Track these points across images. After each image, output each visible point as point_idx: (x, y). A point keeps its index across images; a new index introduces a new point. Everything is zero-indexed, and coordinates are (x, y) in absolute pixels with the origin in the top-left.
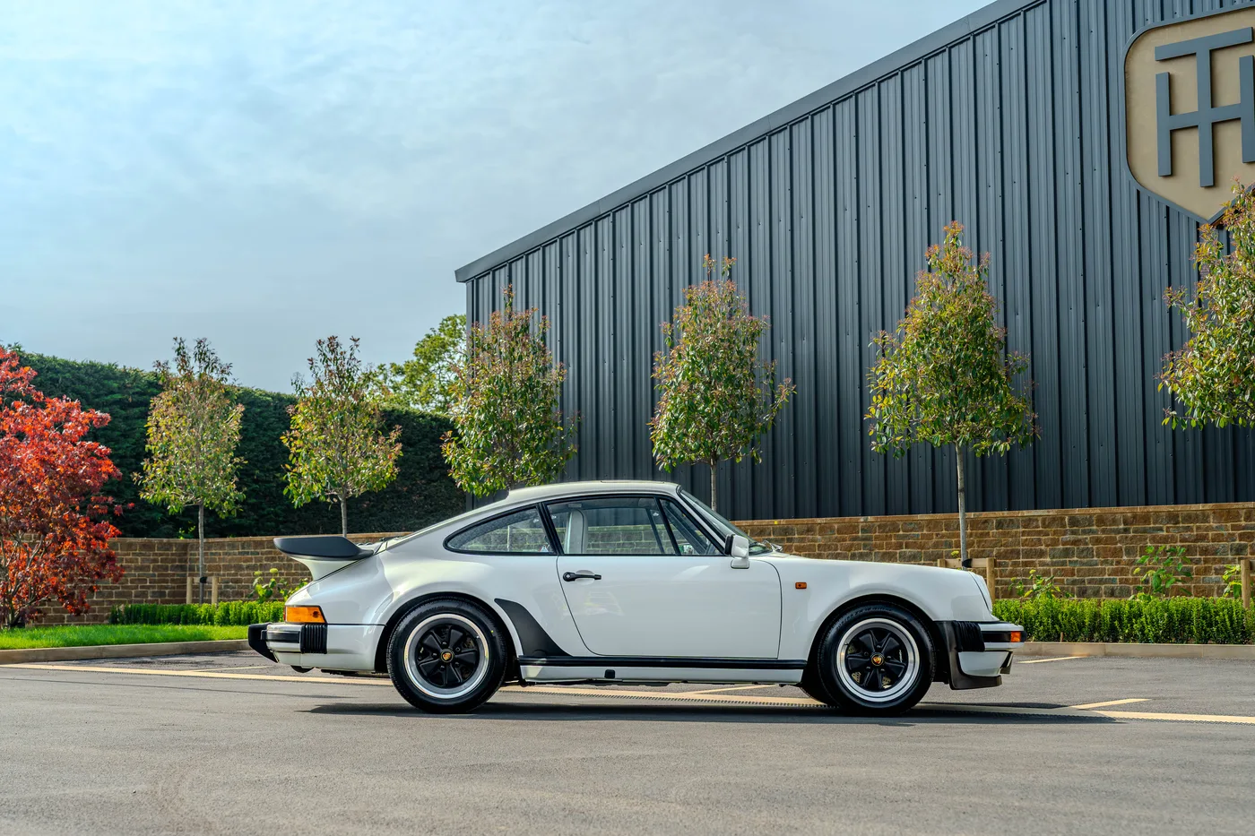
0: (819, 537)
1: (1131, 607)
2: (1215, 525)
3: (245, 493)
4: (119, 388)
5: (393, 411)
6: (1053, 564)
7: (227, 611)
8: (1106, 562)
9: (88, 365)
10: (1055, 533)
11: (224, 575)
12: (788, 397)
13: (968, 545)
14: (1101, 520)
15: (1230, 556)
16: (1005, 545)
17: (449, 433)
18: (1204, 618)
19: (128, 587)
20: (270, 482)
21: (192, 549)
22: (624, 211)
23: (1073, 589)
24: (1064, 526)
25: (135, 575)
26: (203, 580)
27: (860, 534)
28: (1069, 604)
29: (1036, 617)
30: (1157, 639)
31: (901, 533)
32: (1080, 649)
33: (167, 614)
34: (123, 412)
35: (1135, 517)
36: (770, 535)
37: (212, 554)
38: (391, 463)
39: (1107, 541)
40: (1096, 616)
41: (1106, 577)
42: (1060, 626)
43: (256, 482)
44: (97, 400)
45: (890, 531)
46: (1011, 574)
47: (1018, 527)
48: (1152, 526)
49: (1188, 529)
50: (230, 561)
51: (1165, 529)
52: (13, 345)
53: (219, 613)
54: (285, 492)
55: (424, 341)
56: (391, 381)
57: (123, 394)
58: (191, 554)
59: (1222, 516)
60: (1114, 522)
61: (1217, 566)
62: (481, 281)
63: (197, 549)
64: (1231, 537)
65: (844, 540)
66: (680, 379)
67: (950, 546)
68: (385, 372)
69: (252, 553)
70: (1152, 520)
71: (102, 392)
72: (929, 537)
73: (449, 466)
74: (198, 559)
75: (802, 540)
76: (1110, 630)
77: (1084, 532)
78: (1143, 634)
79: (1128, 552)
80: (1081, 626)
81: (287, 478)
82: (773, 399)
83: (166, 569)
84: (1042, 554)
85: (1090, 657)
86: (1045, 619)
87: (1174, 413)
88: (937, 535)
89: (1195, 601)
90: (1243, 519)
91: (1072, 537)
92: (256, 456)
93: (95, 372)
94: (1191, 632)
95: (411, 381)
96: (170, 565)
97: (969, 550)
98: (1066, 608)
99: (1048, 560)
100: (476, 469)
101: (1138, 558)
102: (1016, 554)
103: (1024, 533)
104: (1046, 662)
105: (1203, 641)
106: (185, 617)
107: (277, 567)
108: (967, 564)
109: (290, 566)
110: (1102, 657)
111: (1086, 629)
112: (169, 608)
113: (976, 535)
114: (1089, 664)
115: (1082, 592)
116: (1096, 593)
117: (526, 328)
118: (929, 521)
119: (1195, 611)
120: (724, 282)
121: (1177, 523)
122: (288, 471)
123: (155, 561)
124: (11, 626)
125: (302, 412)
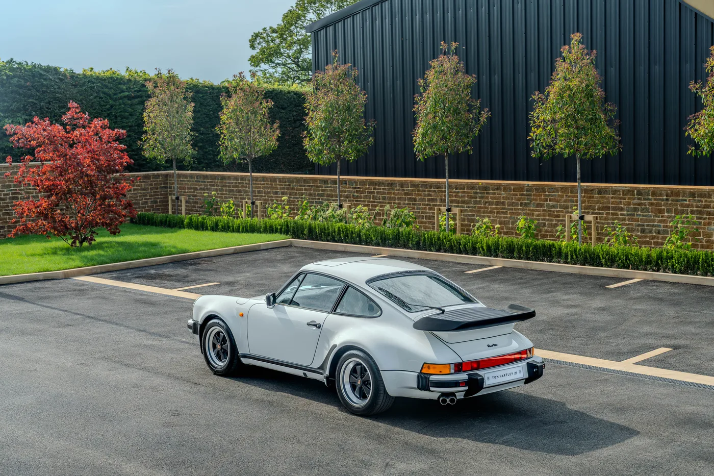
0: (503, 193)
1: (667, 253)
3: (197, 151)
4: (127, 89)
6: (628, 215)
7: (191, 220)
8: (656, 216)
9: (109, 77)
11: (188, 192)
12: (486, 119)
13: (583, 202)
14: (654, 193)
16: (602, 203)
17: (306, 132)
18: (706, 262)
19: (137, 200)
20: (209, 134)
21: (170, 176)
23: (638, 229)
24: (635, 196)
25: (141, 193)
26: (177, 198)
27: (525, 193)
28: (634, 249)
29: (617, 254)
30: (681, 273)
31: (547, 193)
32: (639, 276)
33: (159, 219)
34: (130, 102)
35: (672, 192)
36: (477, 190)
37: (181, 181)
38: (274, 140)
39: (657, 205)
40: (649, 256)
41: (656, 223)
42: (630, 261)
43: (202, 134)
44: (115, 96)
45: (541, 192)
46: (606, 219)
47: (610, 194)
48: (681, 198)
49: (701, 201)
50: (191, 184)
51: (688, 200)
52: (69, 70)
53: (187, 221)
54: (219, 157)
55: (287, 13)
56: (270, 37)
57: (129, 92)
58: (170, 180)
60: (661, 195)
62: (319, 32)
63: (173, 177)
65: (517, 195)
66: (428, 111)
67: (573, 202)
68: (267, 32)
69: (202, 182)
70: (681, 195)
71: (118, 92)
72: (562, 196)
73: (306, 150)
74: (174, 183)
75: (494, 194)
76: (658, 263)
77: (645, 199)
78: (673, 268)
79: (668, 212)
80: (641, 261)
81: (219, 150)
82: (479, 120)
83: (157, 188)
84: (622, 209)
85: (645, 282)
86: (622, 257)
87: (694, 148)
88: (566, 196)
89: (701, 252)
91: (638, 202)
92: (201, 120)
93: (113, 81)
94: (699, 269)
96: (159, 186)
97: (583, 205)
98: (633, 252)
99: (625, 213)
100: (320, 152)
101: (673, 215)
102: (608, 208)
103: (612, 198)
104: (621, 287)
105: (705, 274)
106: (169, 221)
107: (216, 190)
108: (582, 218)
109: (222, 190)
110: (651, 281)
111: (643, 264)
112: (160, 216)
113: (587, 197)
114: (644, 290)
115: (643, 231)
116: (651, 232)
117: (346, 75)
118: (562, 188)
119: (701, 257)
120: (452, 56)
121: (695, 197)
122: (220, 145)
123: (151, 185)
124: (81, 243)
125: (226, 115)
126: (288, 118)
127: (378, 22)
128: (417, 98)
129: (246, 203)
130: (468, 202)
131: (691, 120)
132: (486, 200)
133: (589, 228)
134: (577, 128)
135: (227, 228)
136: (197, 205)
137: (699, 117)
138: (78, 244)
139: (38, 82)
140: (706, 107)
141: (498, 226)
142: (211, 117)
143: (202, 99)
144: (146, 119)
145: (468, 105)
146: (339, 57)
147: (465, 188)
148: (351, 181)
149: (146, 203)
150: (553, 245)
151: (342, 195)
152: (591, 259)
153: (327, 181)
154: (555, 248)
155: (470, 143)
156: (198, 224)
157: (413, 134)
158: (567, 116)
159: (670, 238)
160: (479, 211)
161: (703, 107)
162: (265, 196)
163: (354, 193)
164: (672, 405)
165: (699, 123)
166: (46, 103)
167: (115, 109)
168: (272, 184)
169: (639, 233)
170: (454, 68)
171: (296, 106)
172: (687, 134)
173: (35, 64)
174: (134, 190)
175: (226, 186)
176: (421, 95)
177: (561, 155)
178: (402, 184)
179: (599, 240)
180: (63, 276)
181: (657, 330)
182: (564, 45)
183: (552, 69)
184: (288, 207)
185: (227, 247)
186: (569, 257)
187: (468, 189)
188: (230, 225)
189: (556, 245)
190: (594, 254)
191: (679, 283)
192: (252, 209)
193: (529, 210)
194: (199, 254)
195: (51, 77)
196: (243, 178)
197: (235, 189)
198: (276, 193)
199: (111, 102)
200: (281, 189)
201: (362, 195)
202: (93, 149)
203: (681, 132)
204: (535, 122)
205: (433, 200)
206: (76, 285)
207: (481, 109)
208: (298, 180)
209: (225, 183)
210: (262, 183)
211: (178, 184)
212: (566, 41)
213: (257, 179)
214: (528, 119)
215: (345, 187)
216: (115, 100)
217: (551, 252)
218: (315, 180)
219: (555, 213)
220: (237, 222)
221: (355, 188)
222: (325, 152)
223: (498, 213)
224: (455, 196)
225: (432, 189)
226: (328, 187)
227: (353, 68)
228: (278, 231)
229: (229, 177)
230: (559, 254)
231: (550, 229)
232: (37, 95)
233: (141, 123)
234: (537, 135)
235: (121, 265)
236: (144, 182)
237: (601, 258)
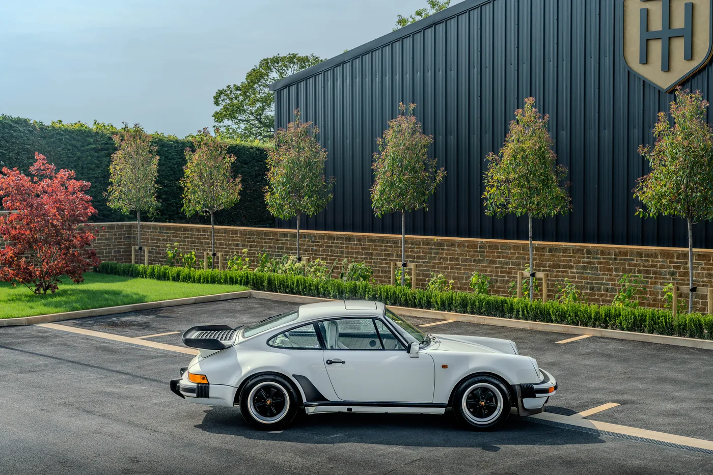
0: (457, 249)
1: (615, 311)
2: (661, 260)
3: (161, 203)
4: (94, 141)
5: (236, 146)
6: (577, 273)
7: (153, 270)
8: (604, 274)
9: (77, 130)
10: (579, 257)
11: (151, 243)
12: (442, 177)
13: (534, 260)
14: (602, 253)
15: (668, 277)
16: (553, 261)
17: (267, 187)
18: (652, 320)
19: (101, 249)
20: (173, 186)
21: (134, 227)
22: (358, 59)
23: (587, 286)
24: (584, 254)
25: (105, 243)
26: (140, 248)
27: (478, 249)
28: (583, 307)
29: (567, 311)
30: (629, 330)
31: (500, 250)
32: (587, 333)
33: (122, 269)
34: (96, 154)
35: (620, 252)
36: (432, 246)
37: (144, 231)
38: (236, 194)
39: (606, 263)
40: (597, 313)
41: (604, 282)
42: (579, 318)
43: (166, 187)
44: (82, 148)
45: (494, 249)
46: (556, 276)
47: (560, 253)
48: (628, 258)
49: (648, 261)
50: (154, 235)
51: (635, 260)
52: (39, 122)
53: (149, 271)
54: (182, 210)
55: (251, 72)
56: (234, 94)
57: (95, 144)
58: (134, 231)
59: (664, 256)
60: (609, 254)
61: (661, 281)
62: (282, 91)
63: (137, 228)
64: (669, 267)
65: (470, 251)
66: (386, 169)
67: (525, 260)
68: (230, 89)
69: (165, 233)
70: (629, 255)
71: (85, 144)
72: (514, 254)
73: (267, 204)
74: (137, 234)
75: (449, 250)
76: (607, 321)
77: (594, 258)
78: (621, 325)
79: (617, 270)
80: (590, 318)
81: (183, 202)
82: (435, 179)
83: (121, 238)
84: (571, 267)
85: (593, 339)
86: (571, 314)
87: (641, 210)
88: (518, 253)
89: (648, 311)
90: (675, 258)
91: (588, 260)
92: (165, 173)
93: (82, 134)
94: (645, 326)
95: (245, 93)
96: (123, 237)
97: (534, 262)
98: (582, 309)
99: (575, 270)
100: (281, 207)
101: (621, 273)
102: (559, 266)
103: (563, 256)
104: (571, 343)
105: (651, 331)
106: (132, 271)
107: (178, 241)
108: (533, 275)
109: (185, 241)
110: (600, 338)
111: (592, 320)
112: (123, 265)
113: (538, 255)
114: (592, 346)
115: (592, 289)
116: (599, 289)
117: (307, 133)
118: (514, 246)
119: (648, 315)
120: (410, 117)
121: (642, 257)
122: (184, 198)
123: (115, 235)
124: (45, 290)
125: (190, 168)
126: (250, 173)
127: (339, 82)
128: (376, 156)
129: (208, 254)
130: (424, 258)
131: (639, 183)
132: (441, 256)
133: (540, 285)
134: (530, 188)
135: (188, 279)
136: (159, 256)
137: (646, 180)
138: (41, 291)
139: (8, 133)
140: (653, 170)
141: (452, 281)
142: (176, 170)
143: (167, 153)
144: (111, 171)
145: (425, 164)
146: (301, 115)
147: (420, 244)
148: (310, 236)
149: (110, 252)
150: (505, 302)
151: (301, 248)
152: (542, 315)
153: (287, 235)
154: (507, 303)
155: (426, 200)
156: (160, 274)
157: (371, 191)
158: (520, 177)
159: (618, 296)
160: (434, 267)
161: (650, 170)
162: (226, 248)
163: (313, 246)
164: (619, 460)
165: (647, 186)
166: (15, 154)
167: (82, 160)
168: (233, 237)
169: (588, 291)
170: (412, 129)
171: (257, 161)
172: (634, 196)
173: (6, 116)
174: (99, 239)
175: (188, 237)
176: (379, 153)
177: (514, 214)
178: (359, 239)
179: (549, 296)
180: (27, 322)
181: (605, 386)
182: (518, 108)
183: (506, 131)
184: (248, 259)
185: (188, 297)
186: (521, 313)
187: (423, 245)
188: (192, 275)
189: (508, 300)
190: (545, 311)
191: (626, 340)
192: (213, 261)
193: (482, 266)
194: (160, 303)
195: (20, 129)
196: (204, 230)
197: (197, 241)
198: (237, 245)
199: (78, 154)
200: (242, 241)
201: (321, 249)
202: (59, 199)
203: (629, 194)
204: (489, 182)
205: (389, 255)
206: (39, 331)
207: (437, 168)
208: (259, 233)
209: (188, 234)
210: (224, 235)
211: (141, 234)
212: (519, 105)
213: (218, 231)
214: (482, 179)
215: (304, 241)
216: (83, 152)
217: (503, 308)
218: (275, 234)
219: (508, 270)
220: (198, 273)
221: (314, 242)
222: (286, 206)
223: (452, 268)
224: (411, 251)
225: (389, 244)
226: (287, 240)
227: (314, 126)
228: (238, 283)
229: (192, 229)
230: (511, 309)
231: (502, 285)
232: (6, 146)
233: (107, 175)
234: (490, 194)
235: (84, 313)
236: (109, 232)
237: (552, 315)
